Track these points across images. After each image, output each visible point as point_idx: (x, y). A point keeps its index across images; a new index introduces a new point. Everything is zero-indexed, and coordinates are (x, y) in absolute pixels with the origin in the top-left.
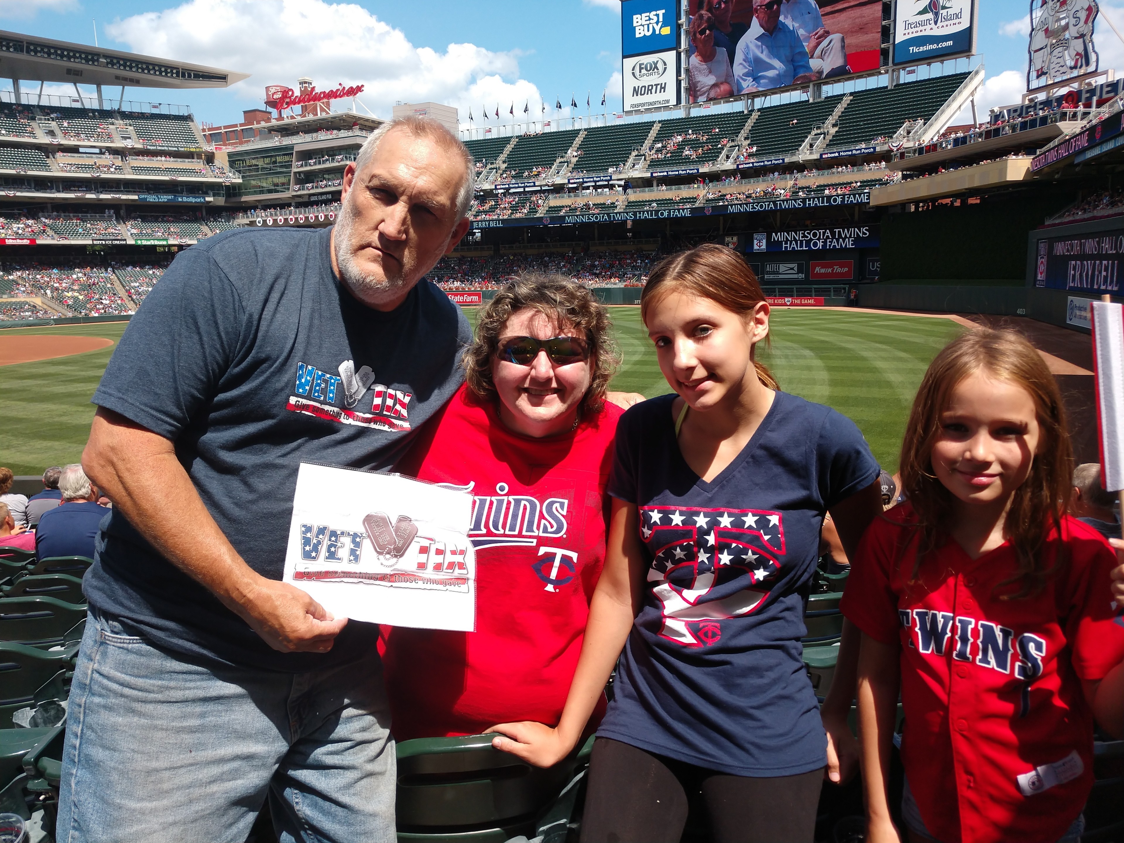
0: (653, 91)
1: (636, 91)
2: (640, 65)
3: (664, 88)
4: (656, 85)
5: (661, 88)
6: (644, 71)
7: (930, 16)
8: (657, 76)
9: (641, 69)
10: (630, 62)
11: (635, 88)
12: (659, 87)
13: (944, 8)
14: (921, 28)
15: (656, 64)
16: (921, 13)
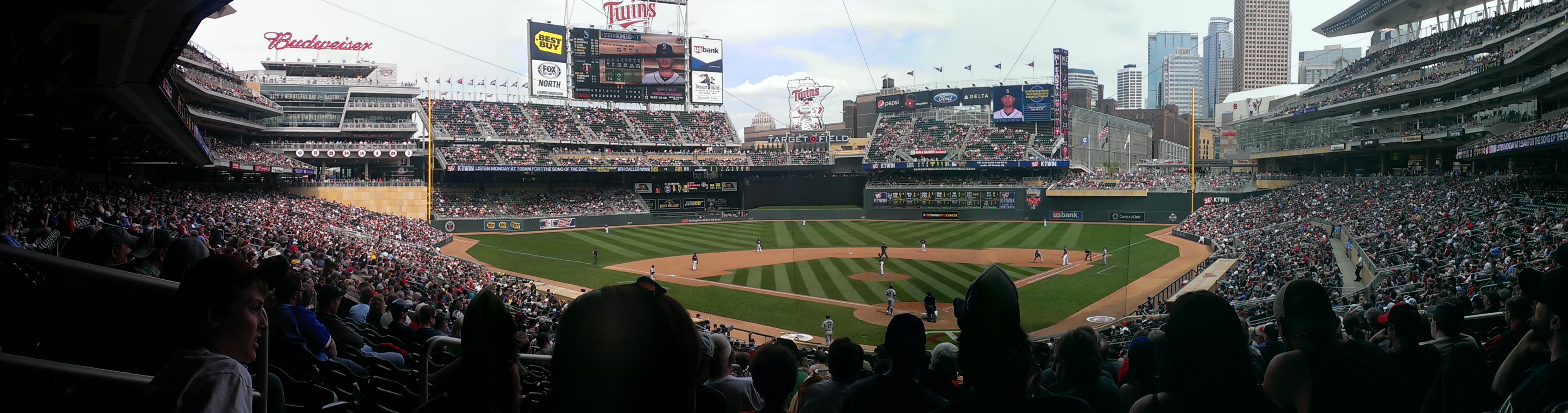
0: (553, 85)
1: (541, 83)
2: (544, 66)
3: (559, 85)
4: (555, 82)
5: (558, 85)
6: (546, 71)
7: (706, 85)
8: (554, 76)
9: (544, 69)
10: (536, 63)
11: (540, 80)
12: (556, 83)
13: (712, 83)
14: (702, 89)
15: (554, 68)
16: (703, 82)
